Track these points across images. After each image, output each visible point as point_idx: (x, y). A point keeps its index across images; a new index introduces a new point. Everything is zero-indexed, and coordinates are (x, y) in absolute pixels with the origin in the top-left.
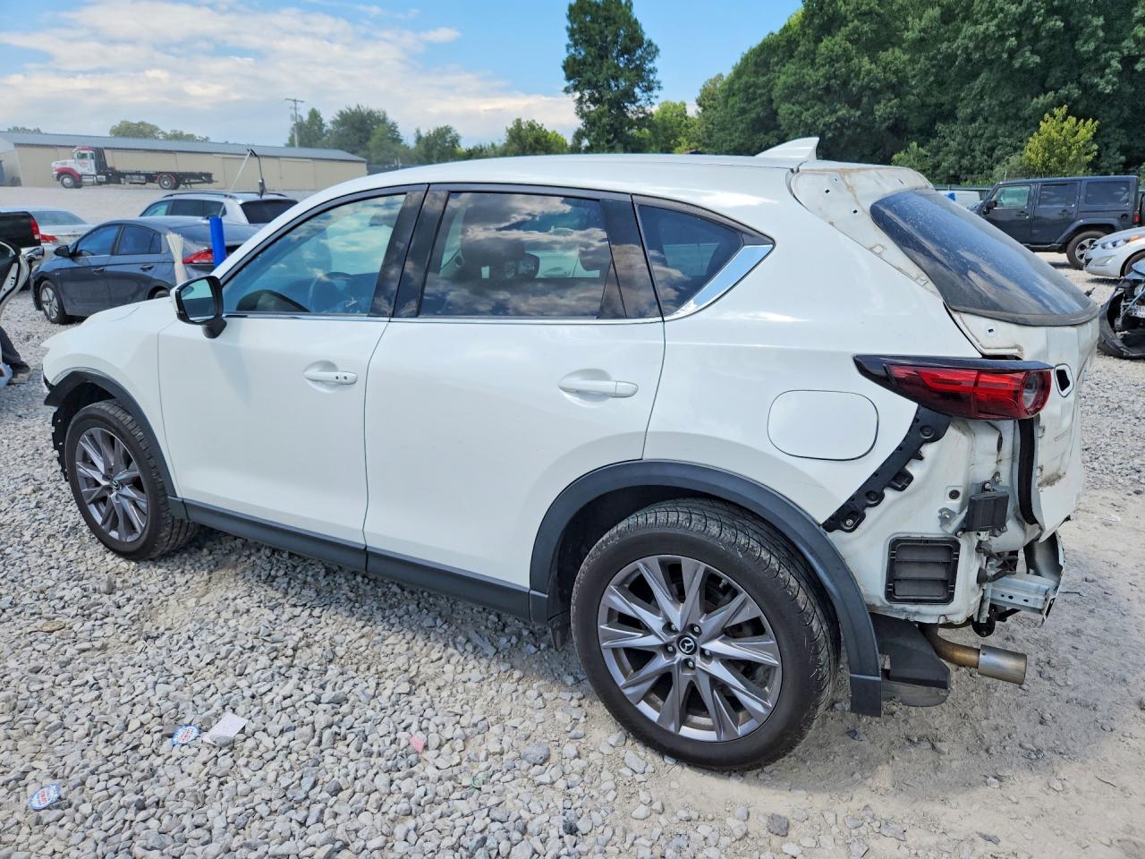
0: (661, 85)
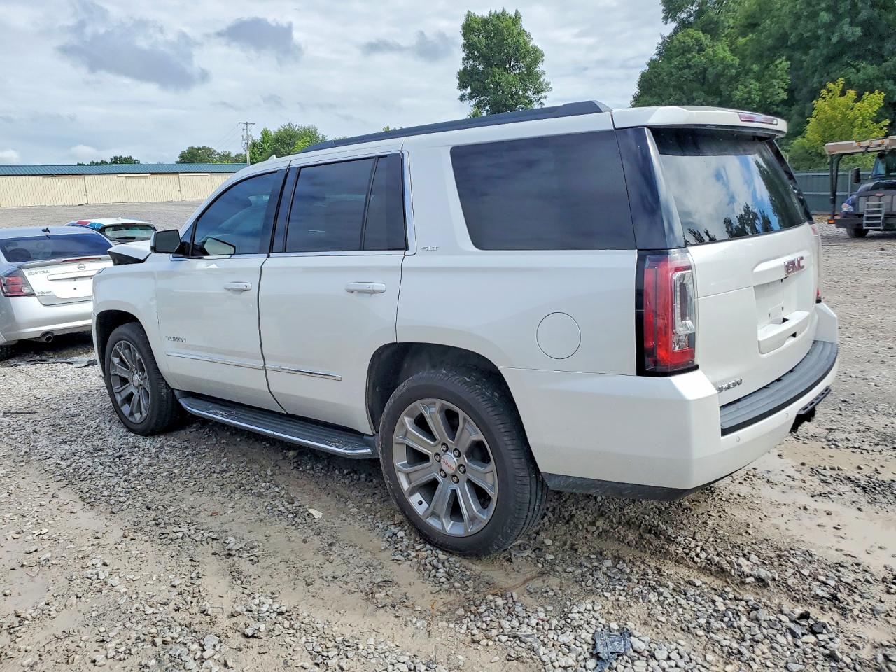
0: (550, 86)
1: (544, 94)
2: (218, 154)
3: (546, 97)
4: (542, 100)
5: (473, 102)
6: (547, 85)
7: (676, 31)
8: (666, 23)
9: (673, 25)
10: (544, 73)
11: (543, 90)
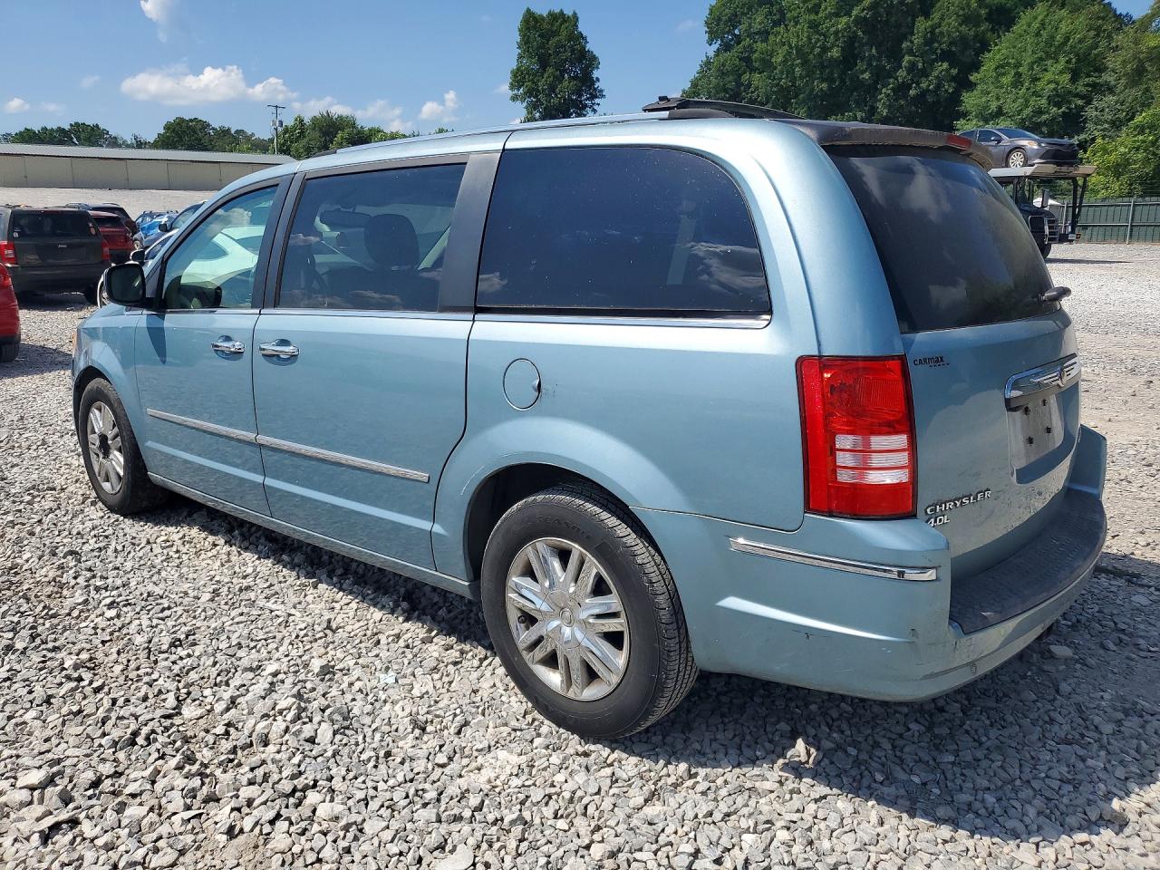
0: (604, 94)
1: (597, 101)
2: (213, 129)
3: (599, 104)
4: (596, 107)
5: (525, 104)
6: (601, 91)
7: (718, 53)
8: (710, 45)
9: (715, 46)
10: (598, 79)
11: (596, 97)
